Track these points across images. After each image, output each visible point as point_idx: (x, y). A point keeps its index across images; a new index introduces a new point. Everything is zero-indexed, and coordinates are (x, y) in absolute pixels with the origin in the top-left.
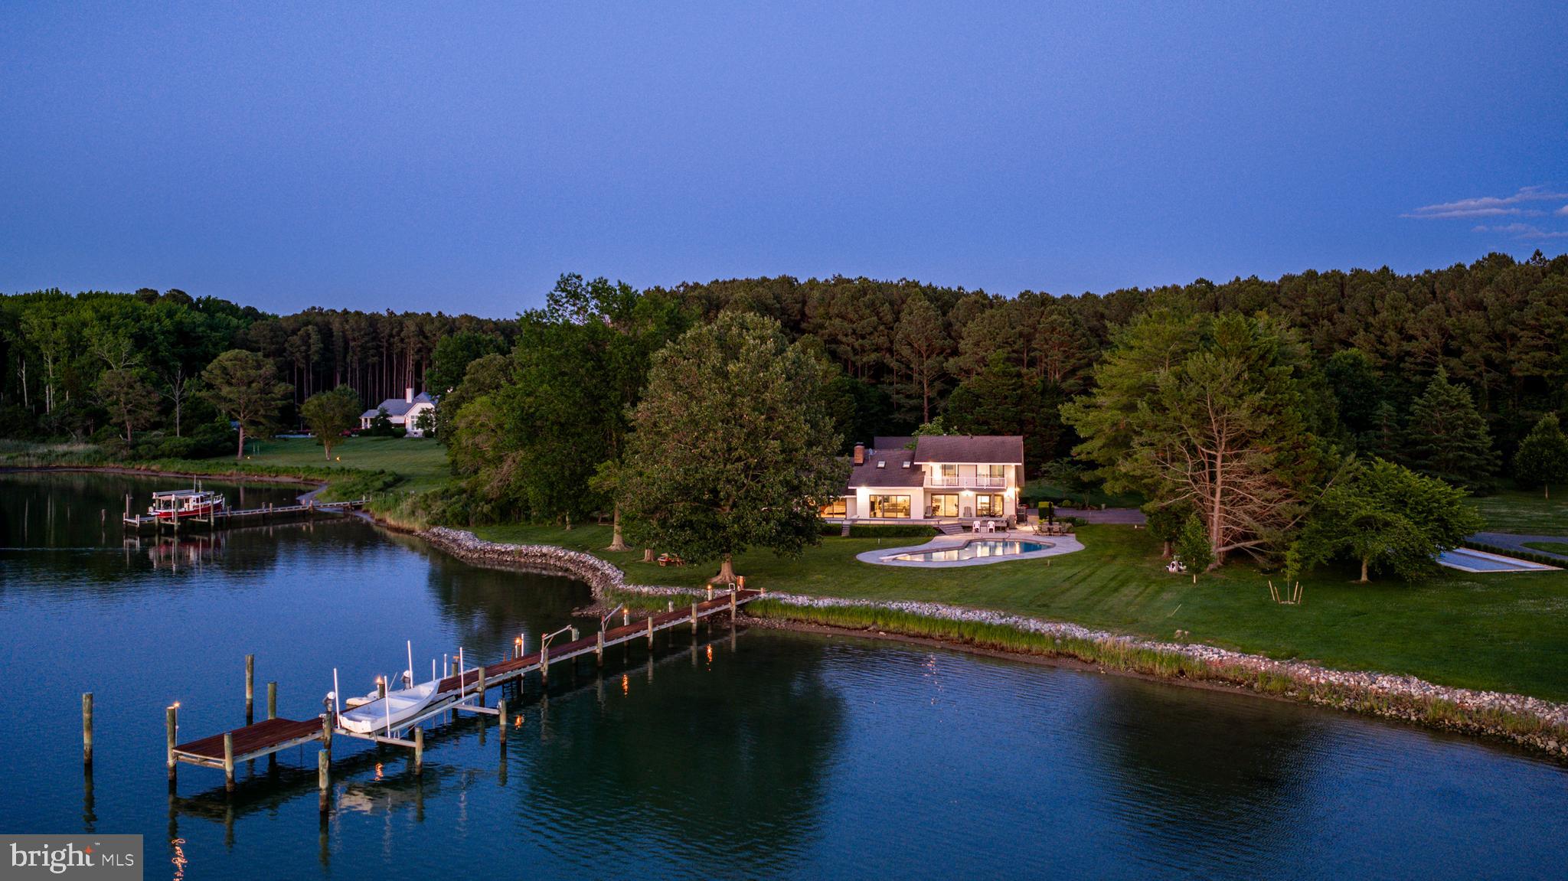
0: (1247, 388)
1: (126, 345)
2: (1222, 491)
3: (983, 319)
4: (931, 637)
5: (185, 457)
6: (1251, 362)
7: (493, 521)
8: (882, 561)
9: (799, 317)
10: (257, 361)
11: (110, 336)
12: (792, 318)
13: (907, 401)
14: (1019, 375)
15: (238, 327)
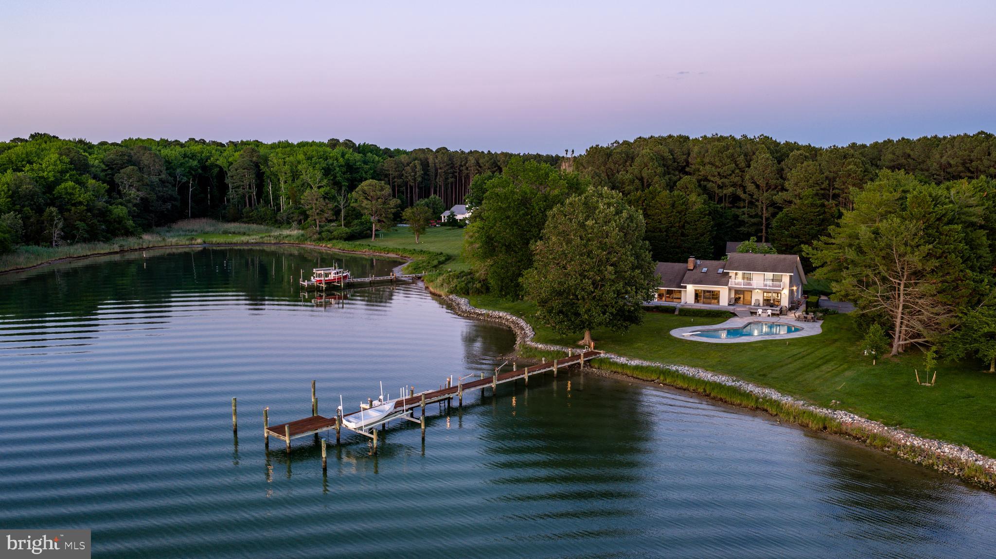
0: (922, 241)
1: (319, 175)
2: (904, 306)
3: (802, 168)
4: (688, 390)
5: (345, 240)
6: (930, 223)
7: (482, 293)
8: (684, 336)
9: (685, 164)
10: (381, 186)
11: (311, 169)
12: (680, 164)
13: (750, 219)
14: (823, 205)
15: (378, 162)
